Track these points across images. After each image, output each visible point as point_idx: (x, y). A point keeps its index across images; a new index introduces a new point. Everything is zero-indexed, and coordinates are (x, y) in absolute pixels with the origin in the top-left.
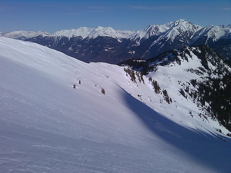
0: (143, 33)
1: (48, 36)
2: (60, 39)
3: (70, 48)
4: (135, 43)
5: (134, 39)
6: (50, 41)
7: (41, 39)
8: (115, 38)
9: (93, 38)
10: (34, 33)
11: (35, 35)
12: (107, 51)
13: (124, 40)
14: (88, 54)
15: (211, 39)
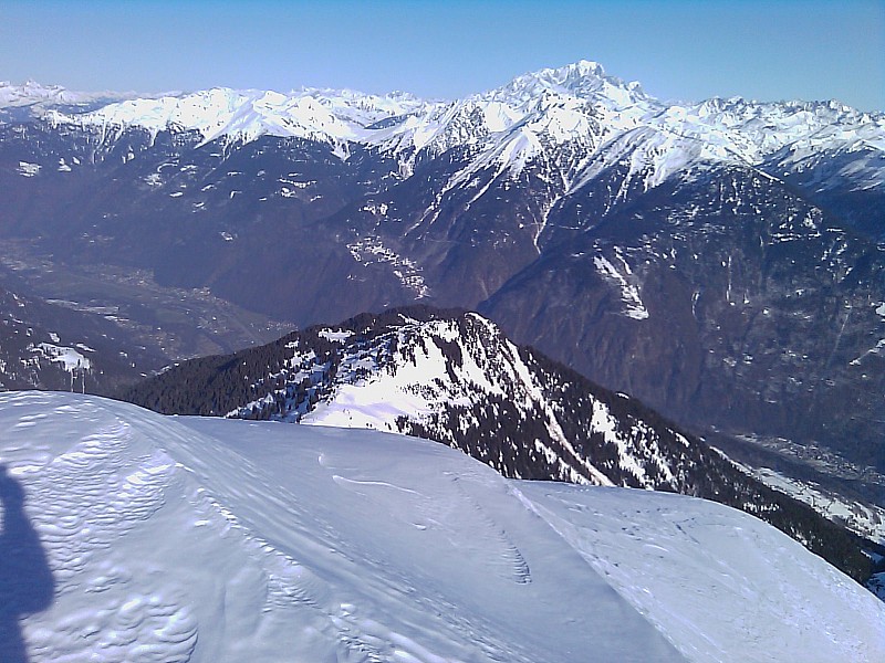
0: (426, 129)
1: (71, 121)
2: (117, 135)
3: (155, 176)
4: (396, 167)
5: (393, 150)
6: (80, 141)
7: (43, 135)
8: (324, 138)
9: (241, 140)
10: (12, 89)
11: (13, 98)
12: (289, 195)
13: (356, 148)
14: (220, 205)
15: (638, 178)
